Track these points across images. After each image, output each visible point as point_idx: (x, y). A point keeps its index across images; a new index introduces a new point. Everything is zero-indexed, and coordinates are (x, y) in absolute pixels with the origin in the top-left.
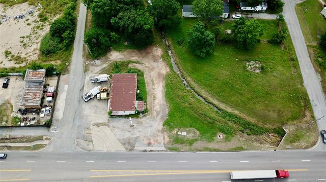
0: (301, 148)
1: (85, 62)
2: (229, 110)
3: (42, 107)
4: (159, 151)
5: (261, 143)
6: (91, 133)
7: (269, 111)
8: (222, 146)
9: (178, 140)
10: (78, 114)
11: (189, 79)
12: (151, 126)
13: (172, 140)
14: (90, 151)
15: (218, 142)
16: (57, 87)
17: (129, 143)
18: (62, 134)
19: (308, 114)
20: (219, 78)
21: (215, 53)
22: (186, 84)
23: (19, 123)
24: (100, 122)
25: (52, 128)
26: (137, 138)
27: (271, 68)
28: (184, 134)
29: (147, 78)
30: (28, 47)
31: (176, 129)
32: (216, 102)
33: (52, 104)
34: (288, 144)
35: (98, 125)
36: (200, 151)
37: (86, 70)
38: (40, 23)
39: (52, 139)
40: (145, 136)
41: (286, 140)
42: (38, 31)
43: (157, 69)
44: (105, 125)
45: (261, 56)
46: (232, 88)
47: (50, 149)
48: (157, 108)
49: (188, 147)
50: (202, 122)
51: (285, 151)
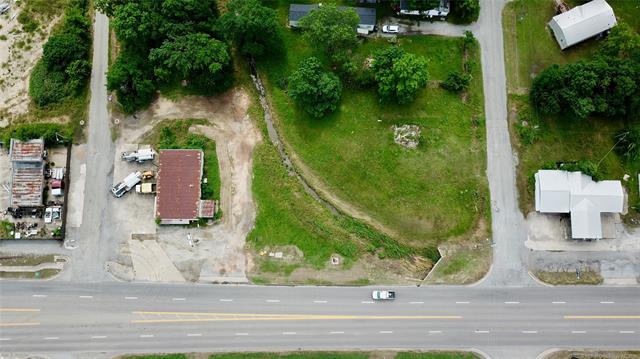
0: (459, 282)
1: (113, 122)
2: (356, 214)
3: (46, 206)
4: (237, 283)
5: (399, 273)
6: (129, 252)
7: (420, 218)
8: (337, 276)
9: (267, 266)
10: (107, 219)
11: (294, 156)
12: (226, 242)
13: (258, 266)
14: (129, 281)
15: (331, 269)
16: (68, 167)
17: (191, 269)
18: (83, 252)
19: (482, 225)
20: (344, 157)
21: (343, 108)
22: (290, 166)
23: (12, 233)
24: (144, 233)
25: (66, 241)
26: (204, 261)
27: (436, 140)
28: (279, 255)
29: (221, 154)
30: (9, 88)
31: (267, 248)
32: (335, 201)
33: (62, 200)
34: (440, 277)
35: (139, 237)
36: (302, 284)
37: (115, 136)
38: (23, 35)
39: (69, 260)
40: (216, 259)
41: (439, 270)
42: (22, 52)
43: (238, 135)
44: (152, 238)
45: (423, 115)
46: (364, 177)
47: (66, 276)
48: (237, 209)
49: (282, 278)
50: (310, 237)
51: (434, 286)
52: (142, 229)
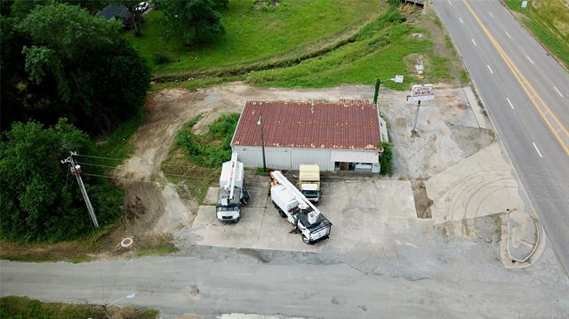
1: (123, 251)
4: (477, 96)
6: (464, 221)
9: (439, 73)
13: (440, 80)
14: (535, 221)
24: (412, 198)
26: (450, 124)
31: (412, 76)
35: (424, 207)
37: (166, 246)
40: (443, 113)
44: (422, 187)
52: (404, 203)
